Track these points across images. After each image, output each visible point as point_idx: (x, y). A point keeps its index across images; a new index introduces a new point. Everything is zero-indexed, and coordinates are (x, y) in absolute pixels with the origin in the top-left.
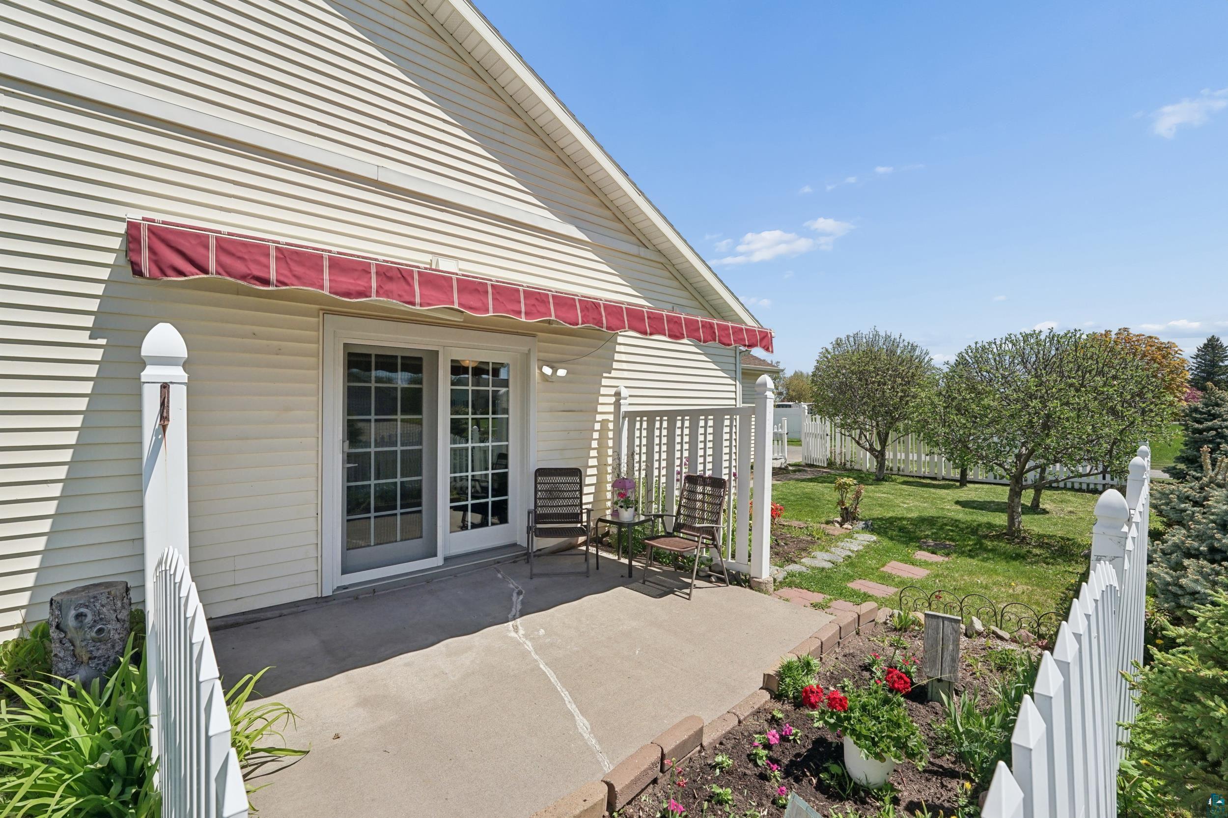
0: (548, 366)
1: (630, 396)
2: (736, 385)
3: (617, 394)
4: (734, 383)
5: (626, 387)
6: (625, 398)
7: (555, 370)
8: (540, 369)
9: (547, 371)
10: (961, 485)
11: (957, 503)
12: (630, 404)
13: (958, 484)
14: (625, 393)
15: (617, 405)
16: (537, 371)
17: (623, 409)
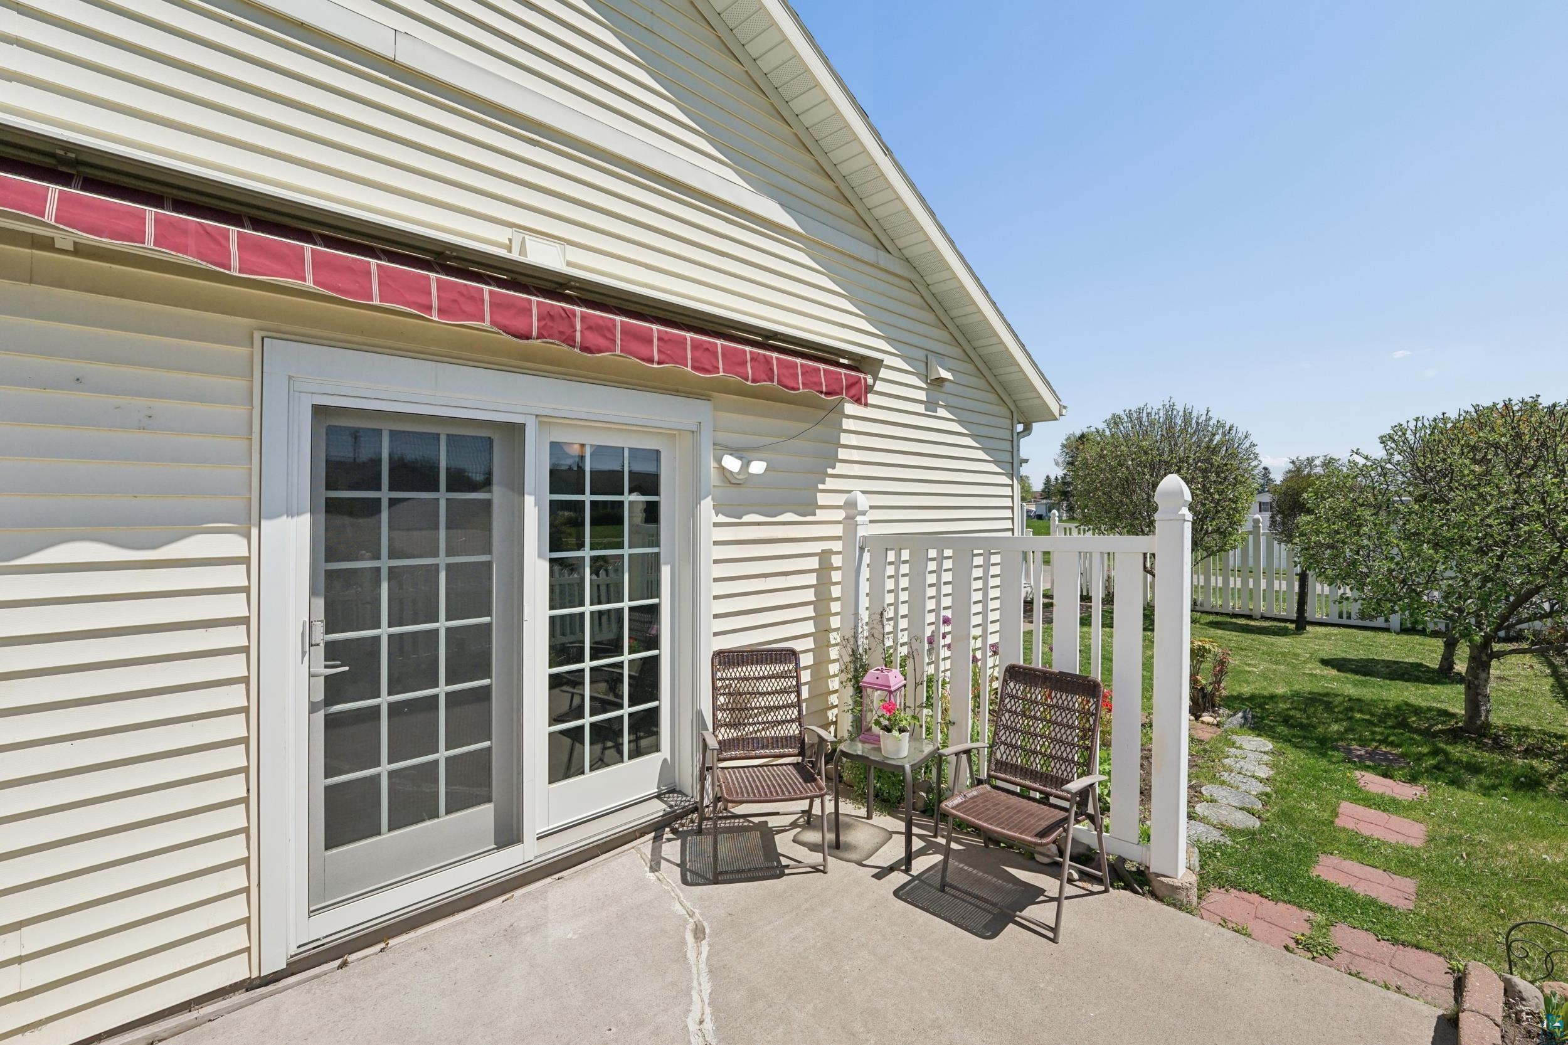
0: (731, 455)
1: (872, 507)
2: (1012, 486)
3: (851, 505)
4: (1011, 483)
5: (863, 492)
6: (864, 513)
7: (746, 465)
8: (719, 461)
9: (732, 463)
10: (1297, 628)
11: (1325, 662)
12: (871, 522)
13: (1292, 626)
14: (863, 502)
15: (850, 522)
16: (713, 464)
17: (862, 532)
